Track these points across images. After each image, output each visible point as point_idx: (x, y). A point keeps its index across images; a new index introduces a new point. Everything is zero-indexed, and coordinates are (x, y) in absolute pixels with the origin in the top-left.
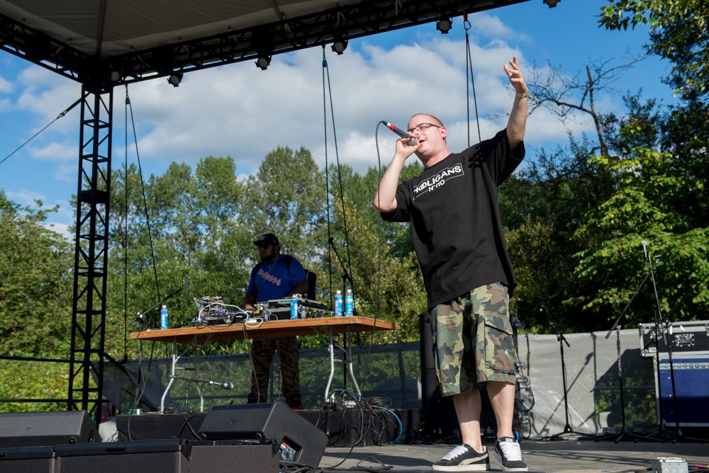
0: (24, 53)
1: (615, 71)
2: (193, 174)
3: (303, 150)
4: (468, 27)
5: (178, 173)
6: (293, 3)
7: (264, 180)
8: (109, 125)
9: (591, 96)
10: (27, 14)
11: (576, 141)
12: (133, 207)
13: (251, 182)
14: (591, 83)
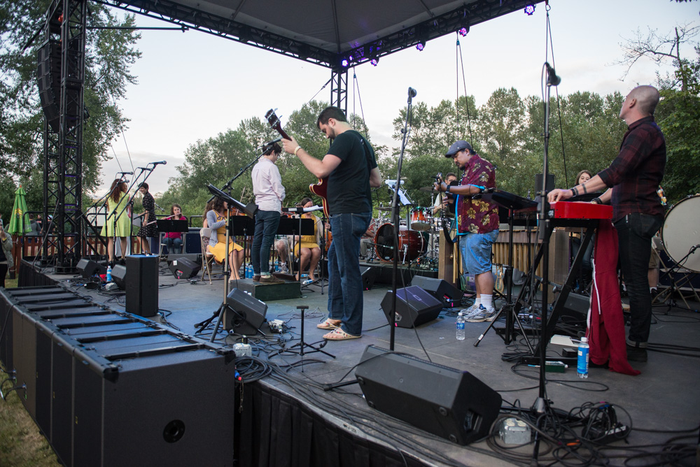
0: (297, 56)
1: (695, 30)
2: (453, 105)
3: (513, 89)
4: (548, 8)
5: (445, 105)
6: (452, 1)
7: (490, 106)
8: (346, 91)
9: (678, 47)
10: (297, 34)
11: (661, 77)
12: (422, 124)
13: (484, 108)
14: (678, 38)
